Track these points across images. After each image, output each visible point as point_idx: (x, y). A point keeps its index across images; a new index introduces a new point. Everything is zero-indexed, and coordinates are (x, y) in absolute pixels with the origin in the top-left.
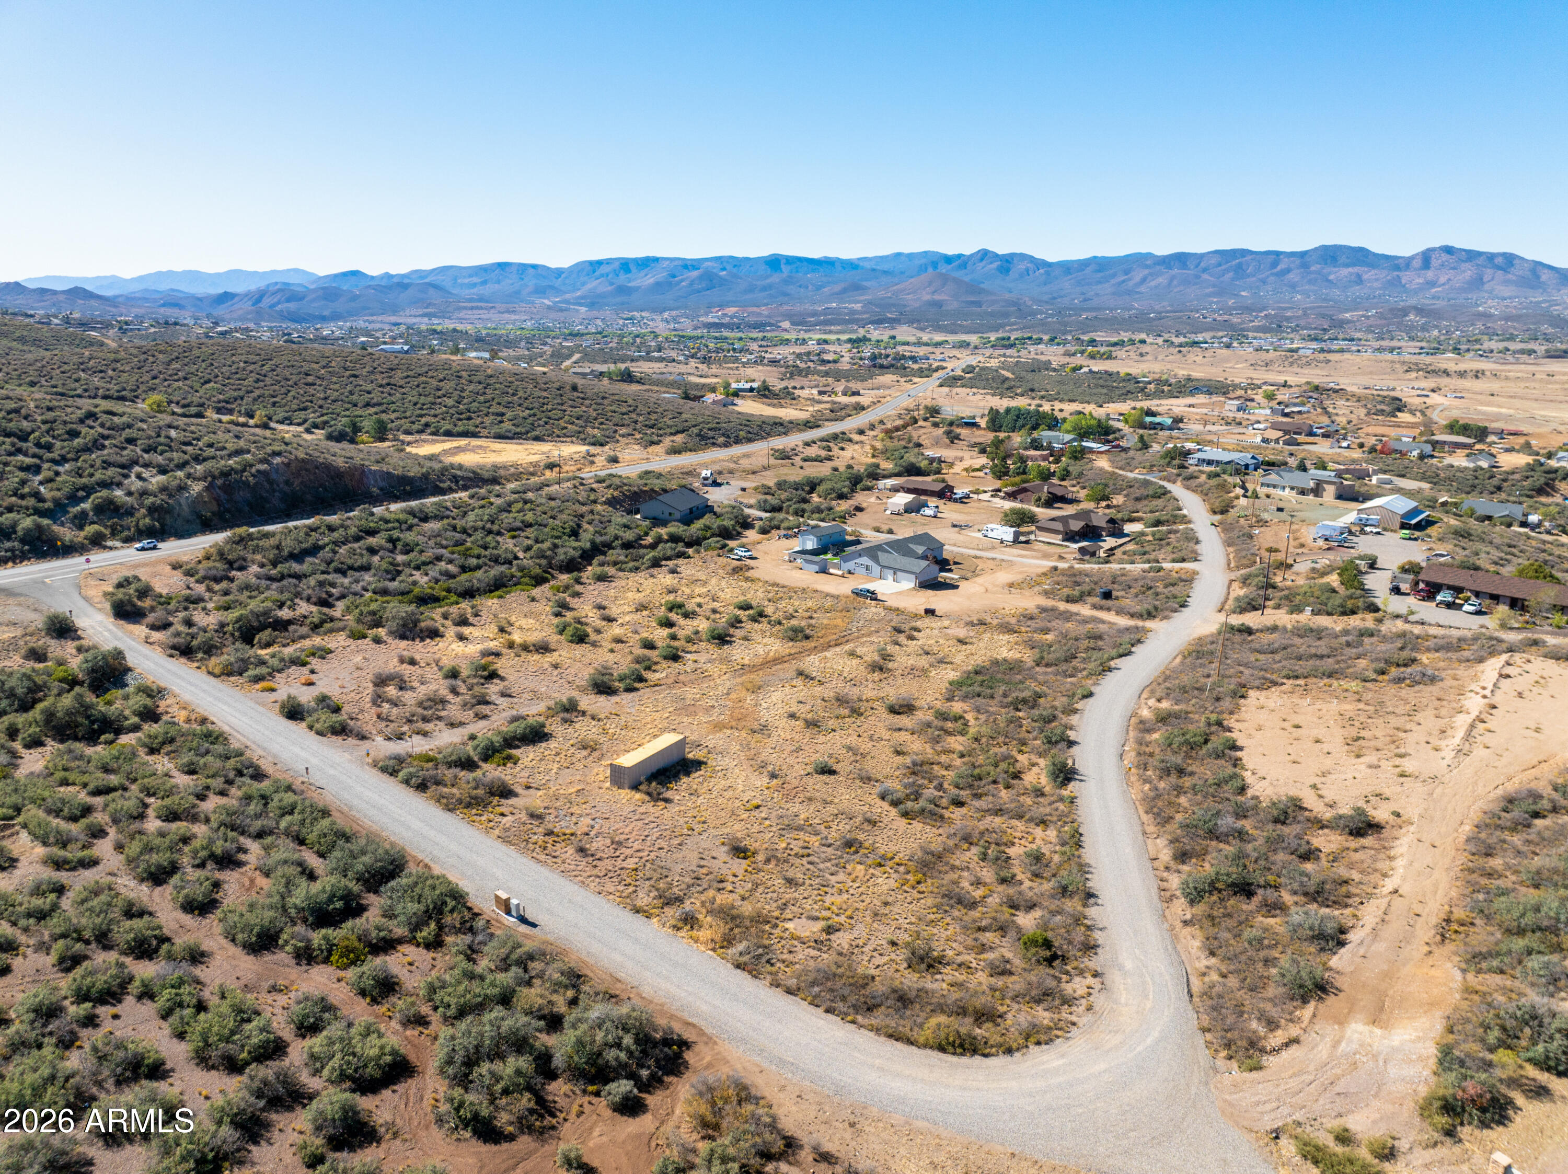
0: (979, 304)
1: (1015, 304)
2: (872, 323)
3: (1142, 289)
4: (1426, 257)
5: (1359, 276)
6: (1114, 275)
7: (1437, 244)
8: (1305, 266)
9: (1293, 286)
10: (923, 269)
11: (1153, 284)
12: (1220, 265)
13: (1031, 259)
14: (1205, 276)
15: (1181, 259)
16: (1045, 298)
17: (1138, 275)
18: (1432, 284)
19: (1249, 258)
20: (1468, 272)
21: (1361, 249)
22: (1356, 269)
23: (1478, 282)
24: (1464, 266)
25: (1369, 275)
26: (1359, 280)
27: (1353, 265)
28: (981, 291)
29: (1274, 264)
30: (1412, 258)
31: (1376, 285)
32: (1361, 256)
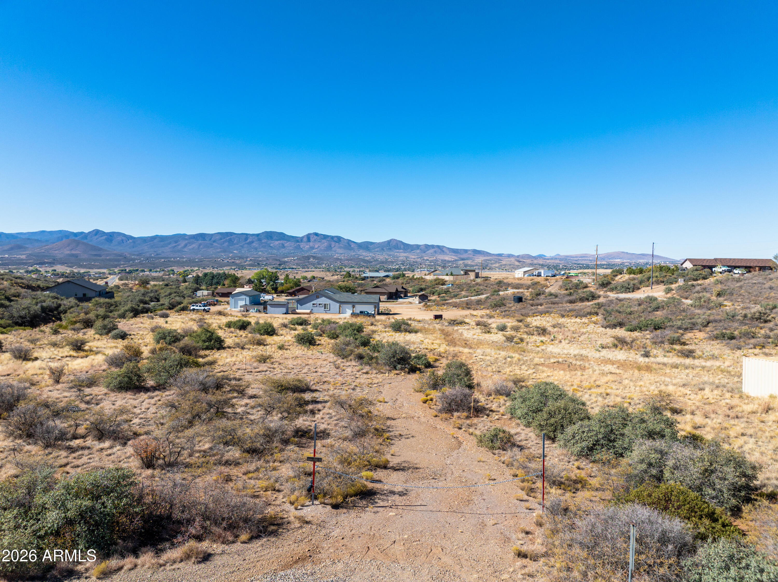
0: (100, 256)
1: (120, 256)
2: (37, 264)
3: (186, 249)
4: (308, 237)
5: (283, 245)
6: (170, 243)
7: (312, 232)
8: (260, 240)
9: (256, 249)
10: (60, 239)
11: (190, 247)
12: (221, 239)
13: (124, 235)
14: (215, 244)
15: (202, 236)
16: (136, 253)
17: (183, 243)
18: (312, 248)
19: (234, 236)
20: (325, 243)
21: (282, 233)
22: (281, 242)
23: (329, 248)
24: (323, 241)
25: (287, 244)
26: (283, 246)
27: (280, 240)
28: (100, 249)
29: (246, 239)
30: (303, 237)
31: (291, 248)
32: (282, 236)
